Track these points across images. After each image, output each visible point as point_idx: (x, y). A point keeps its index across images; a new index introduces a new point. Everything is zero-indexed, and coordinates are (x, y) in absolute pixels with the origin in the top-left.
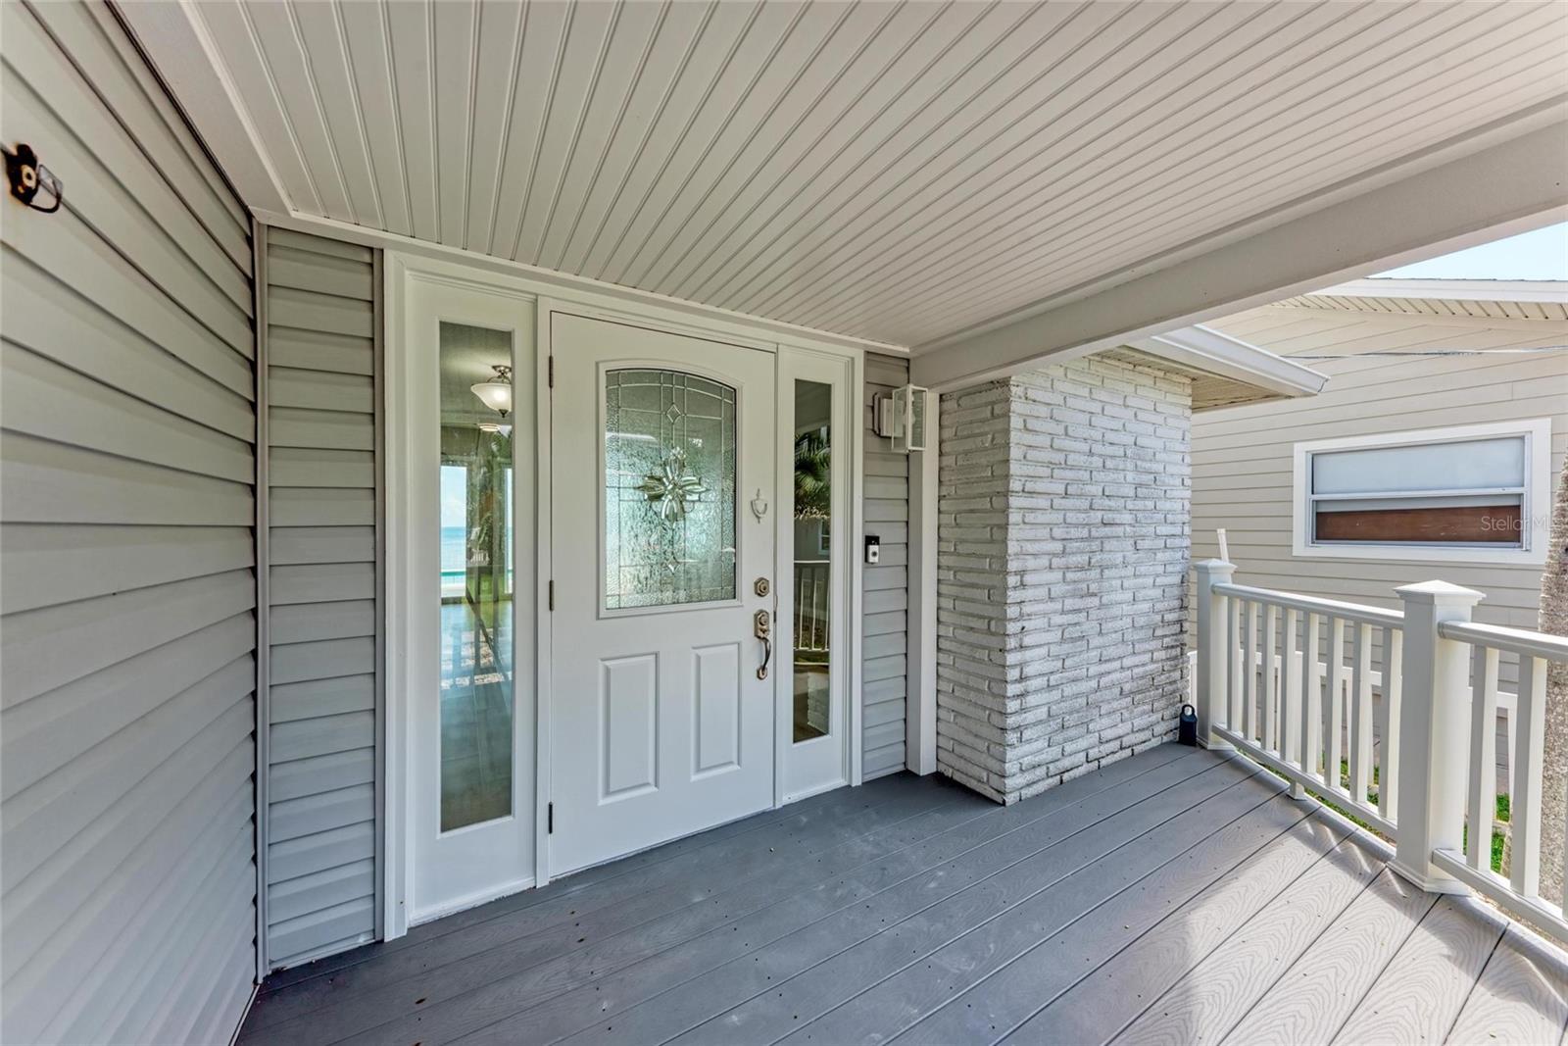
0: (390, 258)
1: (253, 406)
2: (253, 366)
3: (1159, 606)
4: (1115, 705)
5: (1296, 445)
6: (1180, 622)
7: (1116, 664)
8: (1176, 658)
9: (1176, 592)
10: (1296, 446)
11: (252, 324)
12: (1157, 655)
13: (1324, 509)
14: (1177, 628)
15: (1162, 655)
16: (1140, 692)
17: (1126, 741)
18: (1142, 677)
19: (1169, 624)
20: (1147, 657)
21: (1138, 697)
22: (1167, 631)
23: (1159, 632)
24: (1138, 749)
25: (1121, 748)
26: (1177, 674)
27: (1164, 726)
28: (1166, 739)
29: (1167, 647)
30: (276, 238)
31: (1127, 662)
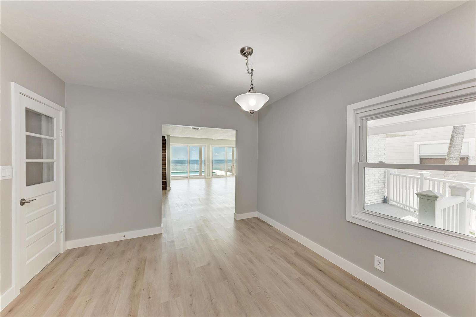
3: (379, 177)
4: (371, 194)
5: (415, 143)
6: (384, 180)
7: (371, 187)
8: (383, 187)
9: (383, 175)
12: (379, 186)
13: (422, 158)
14: (383, 182)
15: (380, 186)
16: (376, 193)
17: (373, 201)
18: (376, 190)
19: (382, 180)
20: (377, 186)
21: (375, 194)
22: (381, 182)
23: (379, 182)
24: (375, 203)
25: (372, 202)
26: (383, 190)
27: (381, 200)
28: (381, 202)
29: (381, 185)
31: (373, 187)
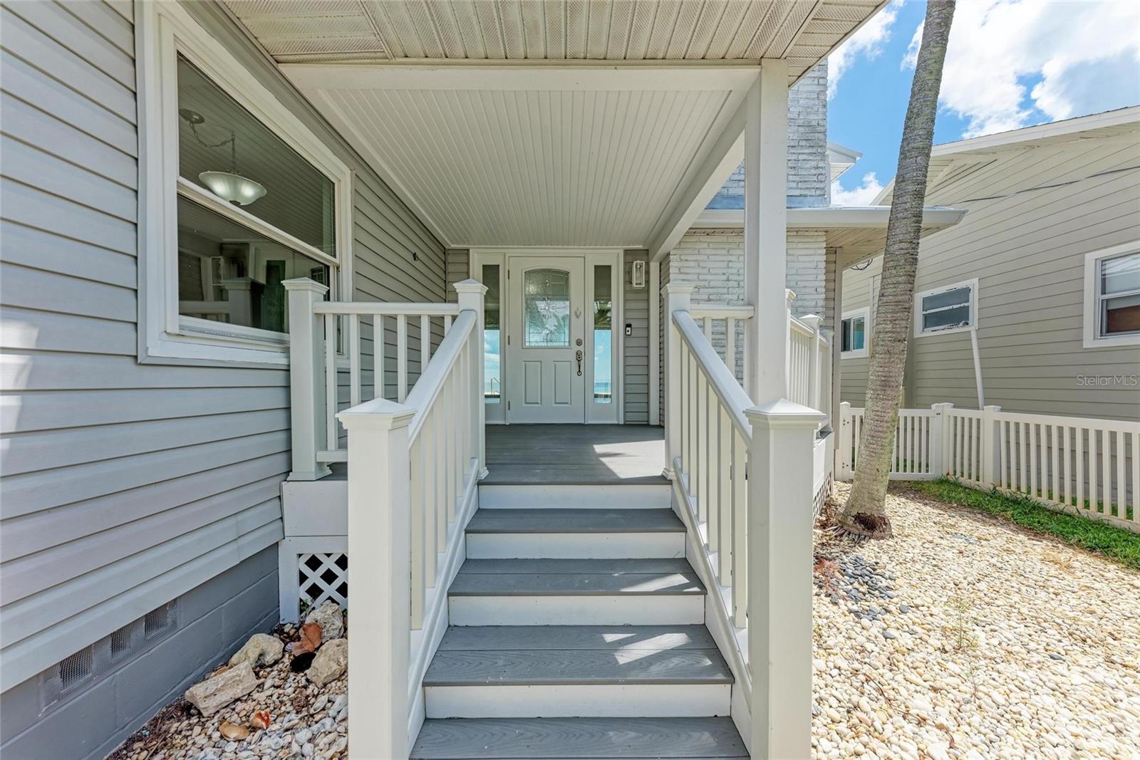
0: (471, 252)
1: (445, 291)
2: (445, 282)
10: (1087, 255)
11: (445, 273)
13: (1113, 306)
30: (449, 252)
